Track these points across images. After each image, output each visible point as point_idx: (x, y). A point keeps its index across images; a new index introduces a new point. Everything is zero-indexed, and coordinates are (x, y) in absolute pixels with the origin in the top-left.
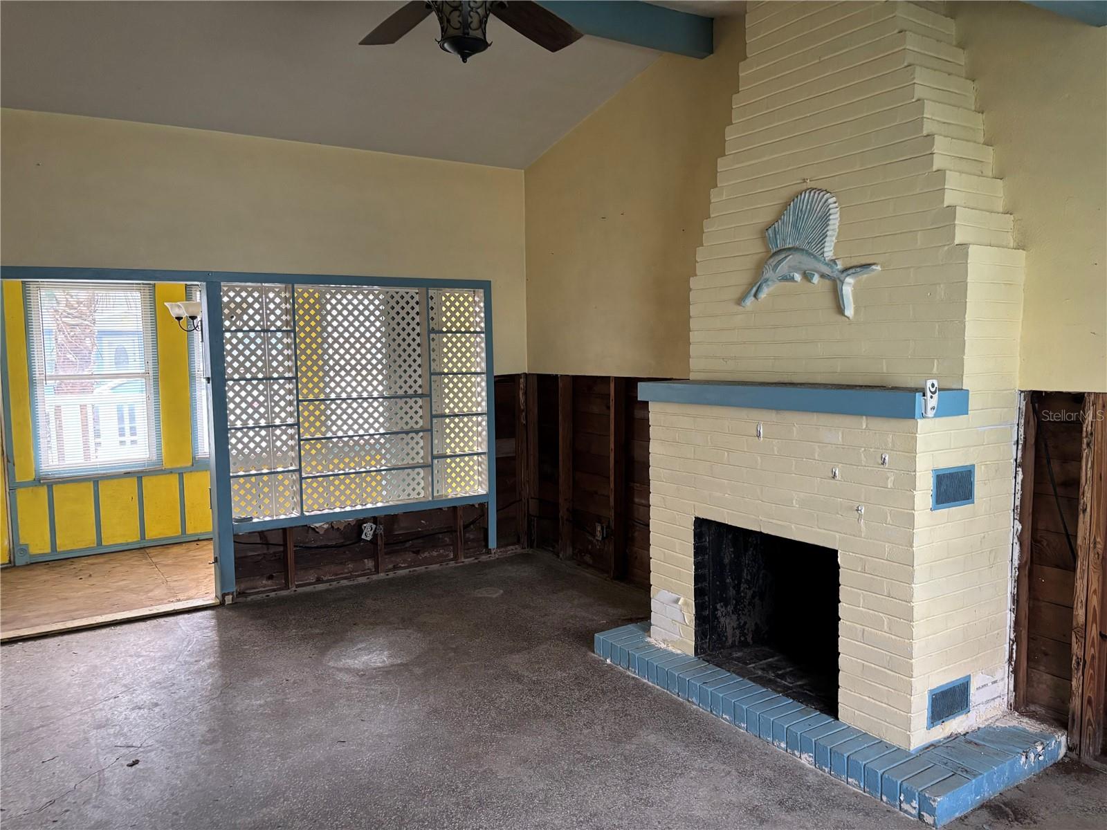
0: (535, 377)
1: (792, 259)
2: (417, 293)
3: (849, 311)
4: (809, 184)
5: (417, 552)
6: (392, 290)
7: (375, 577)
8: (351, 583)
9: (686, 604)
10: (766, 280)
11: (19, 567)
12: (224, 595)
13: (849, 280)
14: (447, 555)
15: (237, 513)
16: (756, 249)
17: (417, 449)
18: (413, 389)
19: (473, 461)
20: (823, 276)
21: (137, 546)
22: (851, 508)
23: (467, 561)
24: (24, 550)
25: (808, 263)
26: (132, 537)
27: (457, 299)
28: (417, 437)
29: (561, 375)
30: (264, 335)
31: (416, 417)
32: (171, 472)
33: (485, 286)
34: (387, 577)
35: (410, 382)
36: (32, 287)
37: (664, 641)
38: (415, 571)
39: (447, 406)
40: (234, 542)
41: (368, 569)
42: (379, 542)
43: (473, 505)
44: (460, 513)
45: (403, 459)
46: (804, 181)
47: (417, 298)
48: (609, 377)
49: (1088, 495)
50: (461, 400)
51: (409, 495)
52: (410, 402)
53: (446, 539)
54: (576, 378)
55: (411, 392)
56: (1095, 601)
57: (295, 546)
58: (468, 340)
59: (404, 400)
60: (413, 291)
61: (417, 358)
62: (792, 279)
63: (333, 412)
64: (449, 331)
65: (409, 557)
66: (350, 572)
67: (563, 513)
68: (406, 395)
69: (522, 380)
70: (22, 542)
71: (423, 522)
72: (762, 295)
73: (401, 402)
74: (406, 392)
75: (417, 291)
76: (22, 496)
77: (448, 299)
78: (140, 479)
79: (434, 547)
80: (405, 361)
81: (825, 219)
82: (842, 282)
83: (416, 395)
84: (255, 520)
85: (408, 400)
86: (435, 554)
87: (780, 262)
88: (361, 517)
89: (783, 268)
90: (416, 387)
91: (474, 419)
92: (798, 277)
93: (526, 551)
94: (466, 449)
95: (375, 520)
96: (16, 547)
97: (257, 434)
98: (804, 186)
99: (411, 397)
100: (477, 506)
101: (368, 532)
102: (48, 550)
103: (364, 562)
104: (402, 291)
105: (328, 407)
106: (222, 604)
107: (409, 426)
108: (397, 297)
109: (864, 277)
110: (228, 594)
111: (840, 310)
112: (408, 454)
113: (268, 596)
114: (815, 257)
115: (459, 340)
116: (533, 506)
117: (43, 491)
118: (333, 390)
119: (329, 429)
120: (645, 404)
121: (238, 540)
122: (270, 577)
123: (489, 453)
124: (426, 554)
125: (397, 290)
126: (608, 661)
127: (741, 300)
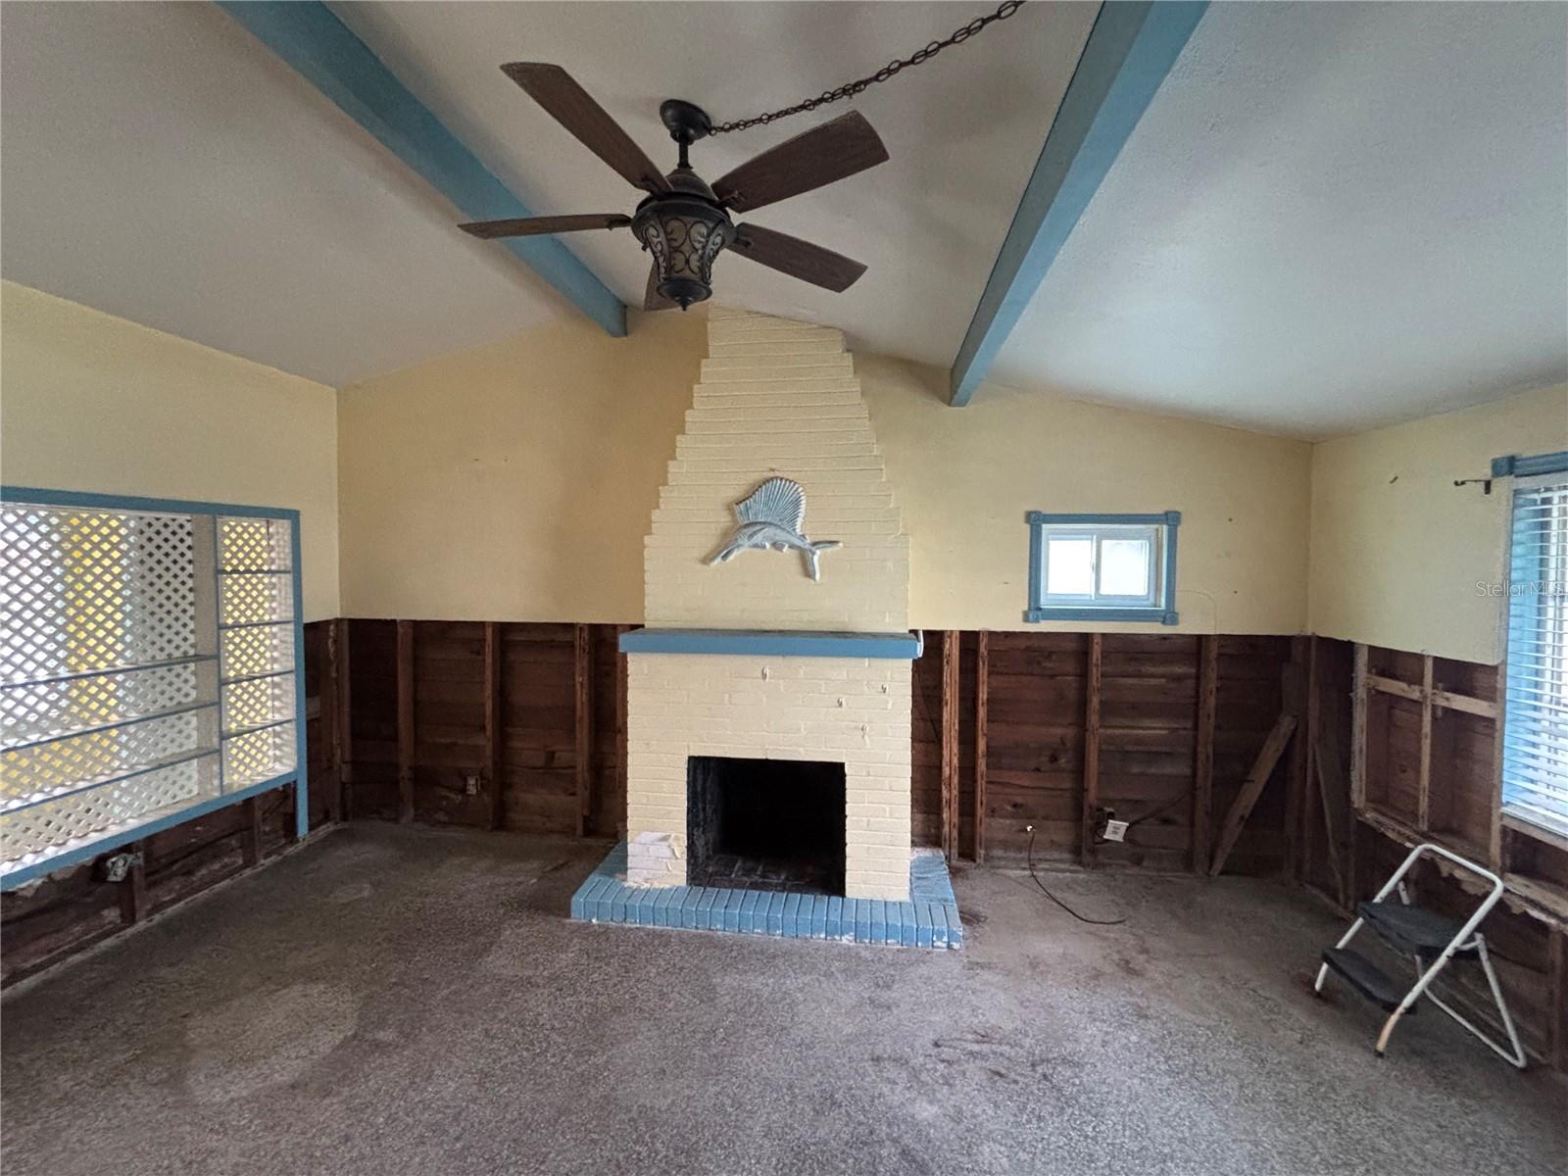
0: (349, 621)
1: (769, 531)
2: (188, 521)
3: (818, 576)
4: (777, 474)
5: (190, 873)
6: (149, 516)
8: (89, 955)
9: (677, 839)
10: (739, 546)
13: (818, 552)
14: (234, 865)
16: (724, 520)
17: (190, 732)
18: (181, 651)
20: (792, 546)
22: (856, 728)
23: (268, 862)
25: (781, 536)
27: (245, 529)
28: (187, 716)
29: (402, 621)
31: (186, 688)
33: (293, 516)
37: (646, 881)
38: (194, 900)
39: (232, 667)
42: (135, 877)
43: (273, 790)
44: (257, 803)
45: (165, 750)
46: (772, 470)
47: (188, 527)
48: (485, 622)
50: (250, 657)
51: (174, 797)
52: (178, 668)
53: (232, 842)
54: (416, 624)
55: (178, 655)
58: (260, 581)
59: (167, 667)
60: (182, 518)
61: (188, 607)
62: (764, 547)
65: (176, 885)
69: (332, 627)
72: (731, 558)
73: (162, 671)
74: (170, 656)
75: (189, 518)
77: (233, 529)
79: (216, 857)
81: (797, 503)
82: (814, 554)
85: (173, 666)
86: (216, 866)
87: (755, 533)
88: (101, 851)
89: (758, 538)
90: (185, 647)
91: (269, 680)
94: (258, 719)
98: (772, 474)
99: (178, 661)
100: (281, 789)
101: (119, 869)
103: (102, 915)
104: (166, 517)
108: (157, 525)
109: (829, 550)
111: (808, 572)
112: (173, 741)
114: (787, 531)
115: (248, 581)
123: (297, 720)
124: (204, 871)
126: (594, 921)
127: (706, 560)
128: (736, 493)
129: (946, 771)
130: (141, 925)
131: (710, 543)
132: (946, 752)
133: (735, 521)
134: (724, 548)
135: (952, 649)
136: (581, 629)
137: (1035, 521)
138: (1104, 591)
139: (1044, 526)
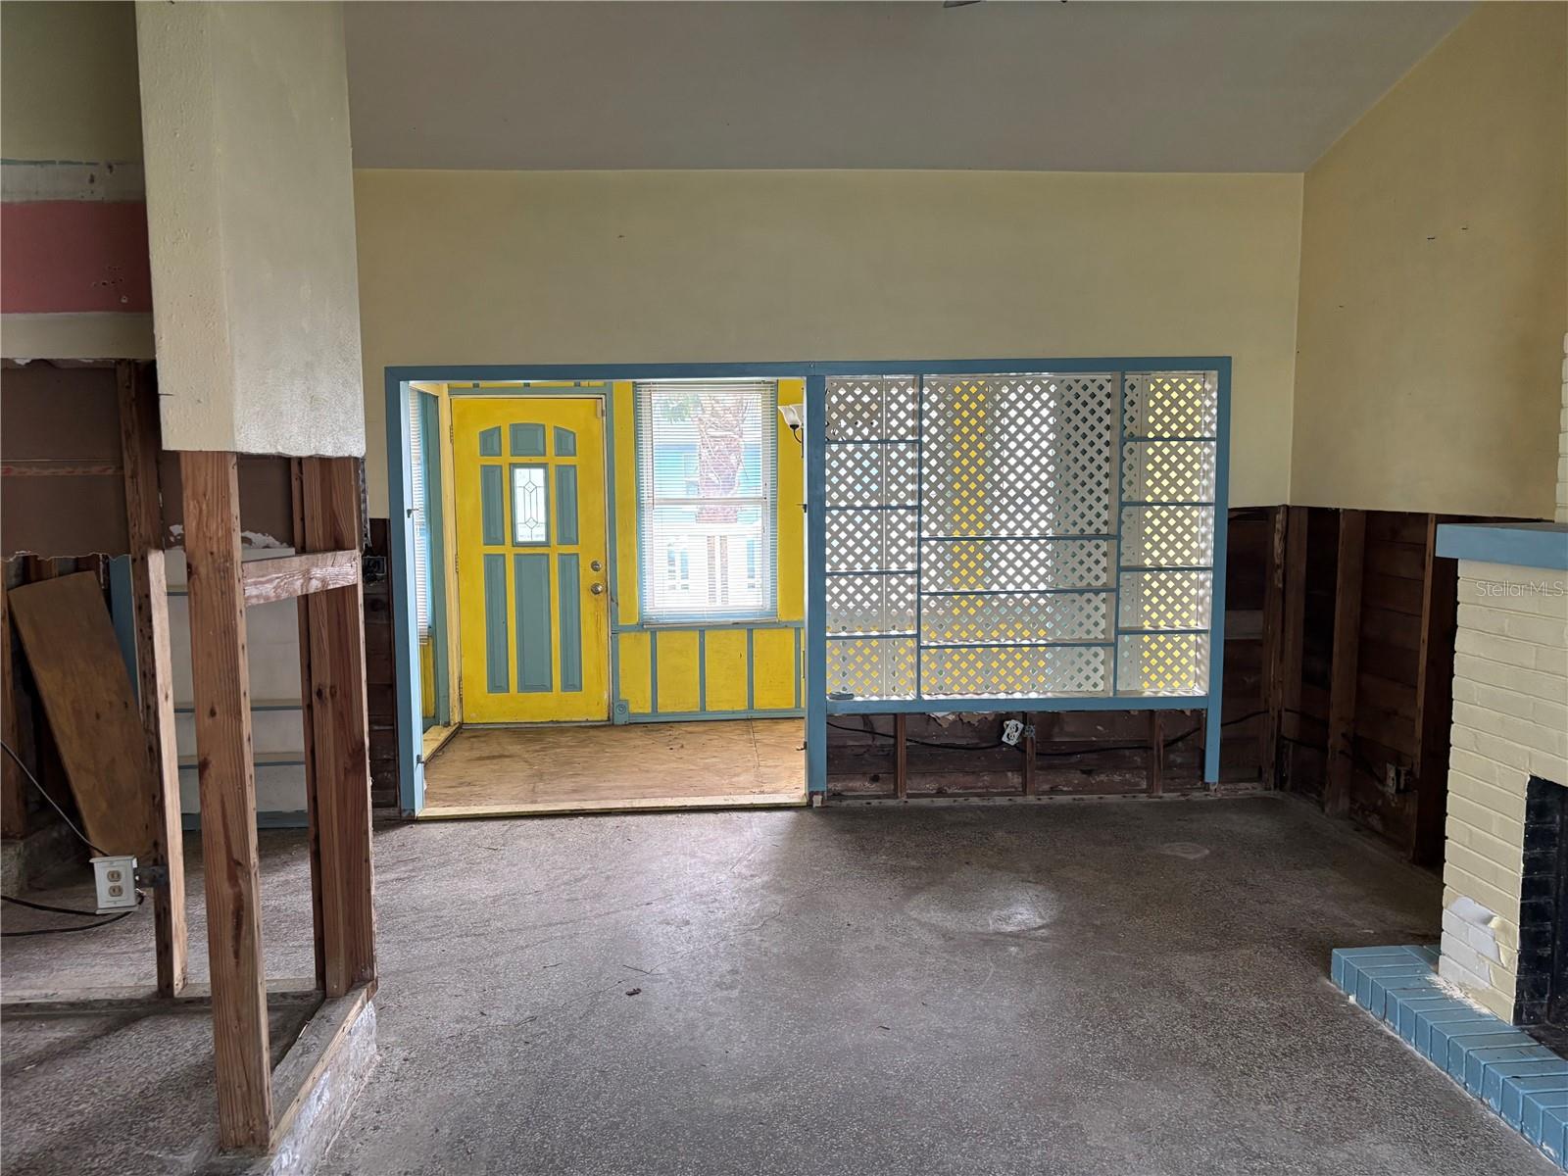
0: (1306, 510)
2: (1109, 381)
5: (1089, 773)
6: (1069, 377)
7: (1019, 800)
8: (985, 803)
9: (1504, 928)
11: (617, 726)
12: (811, 794)
14: (1137, 784)
15: (833, 686)
17: (1095, 617)
18: (1094, 527)
19: (1188, 642)
21: (744, 716)
23: (1168, 796)
24: (624, 706)
26: (741, 705)
27: (1175, 387)
28: (1097, 600)
29: (1344, 510)
30: (882, 447)
31: (1097, 570)
32: (786, 626)
33: (1222, 366)
34: (1038, 802)
35: (1090, 515)
36: (644, 390)
37: (1461, 986)
38: (1082, 799)
39: (1149, 554)
40: (828, 723)
41: (1012, 787)
42: (1029, 750)
43: (1182, 712)
44: (1159, 721)
45: (1073, 632)
47: (1108, 388)
48: (1426, 515)
50: (1171, 545)
51: (1080, 685)
52: (1090, 546)
53: (1136, 758)
54: (1372, 516)
55: (1090, 531)
57: (907, 740)
58: (1189, 451)
59: (1079, 542)
60: (1102, 377)
61: (1103, 479)
63: (1003, 556)
64: (1158, 438)
65: (1077, 778)
66: (987, 787)
67: (1335, 740)
68: (1082, 536)
69: (1280, 517)
70: (622, 697)
71: (1099, 727)
73: (1074, 546)
74: (1082, 530)
75: (1109, 377)
76: (626, 641)
77: (1159, 387)
78: (750, 631)
79: (1117, 768)
80: (1083, 484)
83: (1098, 535)
84: (859, 699)
85: (1085, 542)
86: (1117, 778)
88: (1003, 710)
90: (1098, 524)
91: (1194, 576)
93: (1272, 793)
94: (1177, 623)
95: (1025, 717)
96: (616, 703)
97: (867, 582)
99: (1089, 538)
100: (1188, 713)
101: (1012, 733)
102: (648, 710)
103: (1006, 775)
104: (1085, 378)
105: (995, 549)
106: (809, 805)
107: (1084, 583)
108: (1077, 388)
110: (817, 793)
112: (1081, 624)
113: (869, 803)
115: (1174, 451)
116: (1290, 725)
117: (647, 637)
118: (1004, 525)
119: (995, 579)
120: (1452, 564)
121: (832, 723)
122: (875, 779)
123: (1213, 632)
125: (1078, 377)
126: (1352, 999)
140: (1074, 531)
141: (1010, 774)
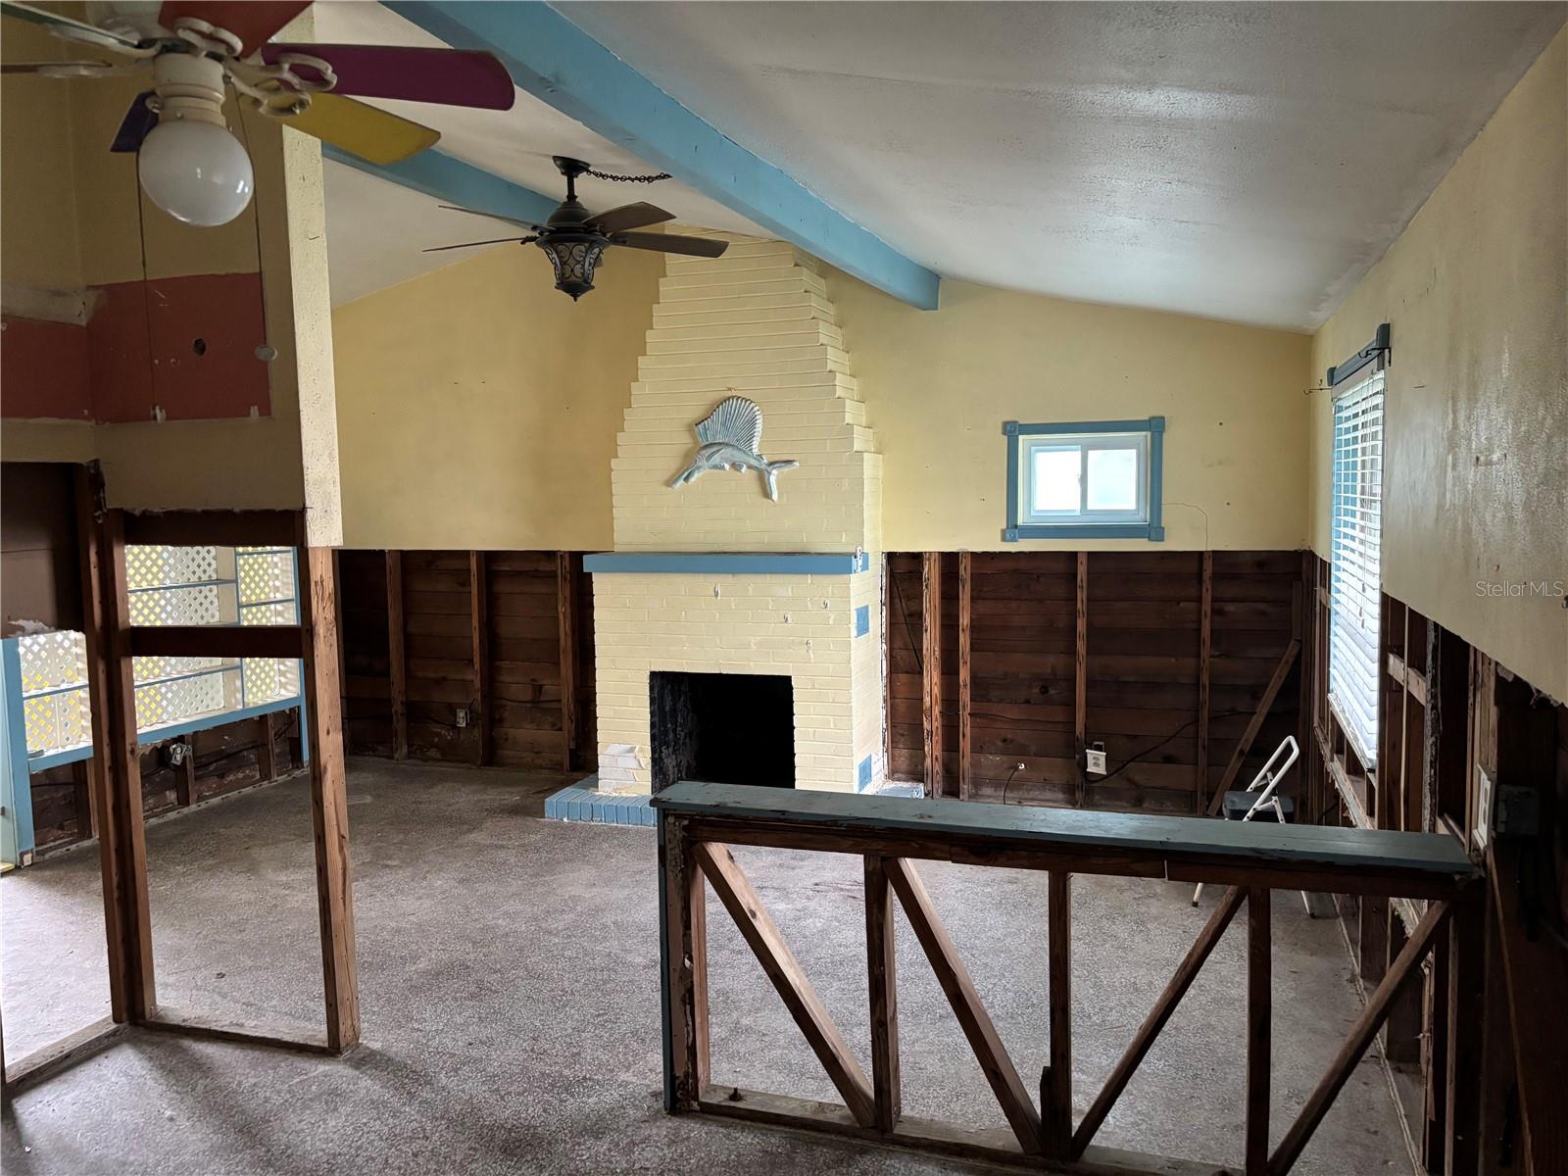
1: (726, 452)
3: (775, 496)
4: (734, 393)
5: (222, 776)
7: (185, 811)
8: (161, 821)
9: (641, 750)
10: (699, 468)
12: (22, 855)
13: (774, 472)
14: (254, 776)
15: (31, 747)
16: (684, 441)
18: (197, 576)
20: (750, 467)
22: (801, 643)
23: (280, 779)
25: (738, 456)
29: (390, 551)
31: (213, 610)
34: (200, 808)
35: (205, 566)
37: (615, 790)
38: (225, 798)
40: (31, 784)
41: (171, 803)
42: (188, 766)
43: (284, 711)
44: (270, 722)
46: (730, 389)
48: (468, 551)
49: (928, 620)
51: (208, 706)
52: (205, 589)
53: (251, 756)
55: (205, 578)
56: (936, 690)
59: (198, 588)
62: (723, 468)
65: (213, 782)
66: (151, 809)
67: (397, 707)
68: (201, 584)
71: (226, 737)
72: (693, 480)
73: (195, 591)
74: (200, 578)
79: (239, 768)
81: (752, 422)
82: (770, 473)
83: (210, 582)
84: (46, 754)
85: (202, 588)
86: (240, 775)
87: (713, 454)
88: (169, 737)
89: (716, 459)
90: (211, 572)
92: (727, 467)
95: (180, 739)
98: (729, 394)
99: (205, 584)
100: (288, 712)
101: (178, 755)
103: (166, 796)
106: (22, 865)
107: (205, 621)
109: (786, 469)
110: (26, 853)
111: (767, 494)
113: (68, 850)
114: (744, 452)
121: (34, 781)
122: (61, 827)
124: (232, 777)
126: (565, 820)
127: (670, 482)
128: (694, 414)
129: (927, 700)
130: (193, 807)
131: (672, 465)
132: (926, 681)
133: (696, 442)
134: (685, 471)
135: (931, 573)
136: (561, 556)
137: (1012, 431)
138: (1091, 506)
139: (1021, 437)
140: (194, 579)
141: (168, 793)
